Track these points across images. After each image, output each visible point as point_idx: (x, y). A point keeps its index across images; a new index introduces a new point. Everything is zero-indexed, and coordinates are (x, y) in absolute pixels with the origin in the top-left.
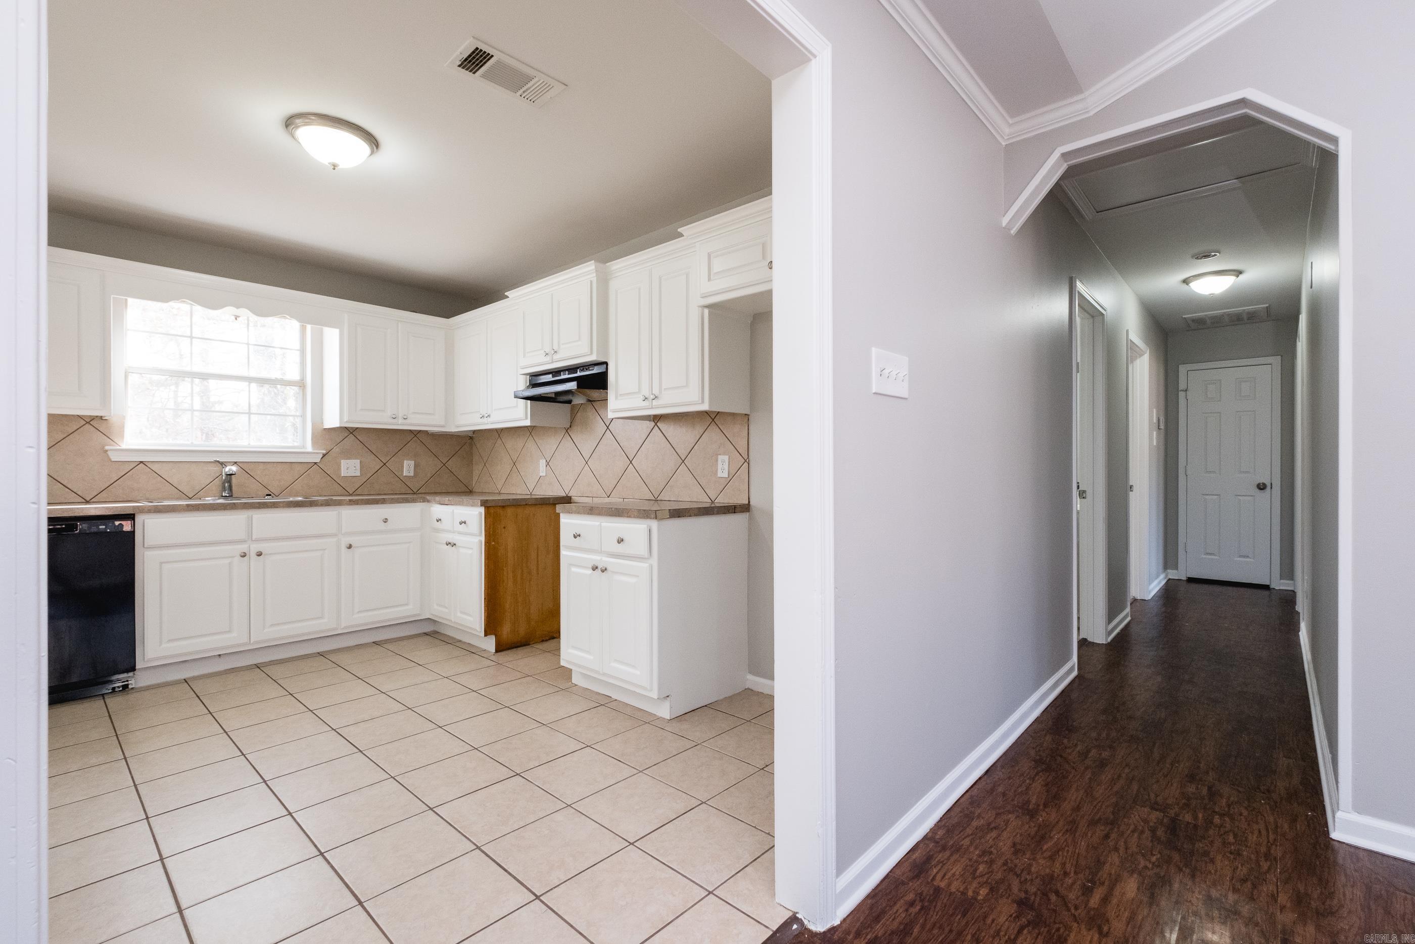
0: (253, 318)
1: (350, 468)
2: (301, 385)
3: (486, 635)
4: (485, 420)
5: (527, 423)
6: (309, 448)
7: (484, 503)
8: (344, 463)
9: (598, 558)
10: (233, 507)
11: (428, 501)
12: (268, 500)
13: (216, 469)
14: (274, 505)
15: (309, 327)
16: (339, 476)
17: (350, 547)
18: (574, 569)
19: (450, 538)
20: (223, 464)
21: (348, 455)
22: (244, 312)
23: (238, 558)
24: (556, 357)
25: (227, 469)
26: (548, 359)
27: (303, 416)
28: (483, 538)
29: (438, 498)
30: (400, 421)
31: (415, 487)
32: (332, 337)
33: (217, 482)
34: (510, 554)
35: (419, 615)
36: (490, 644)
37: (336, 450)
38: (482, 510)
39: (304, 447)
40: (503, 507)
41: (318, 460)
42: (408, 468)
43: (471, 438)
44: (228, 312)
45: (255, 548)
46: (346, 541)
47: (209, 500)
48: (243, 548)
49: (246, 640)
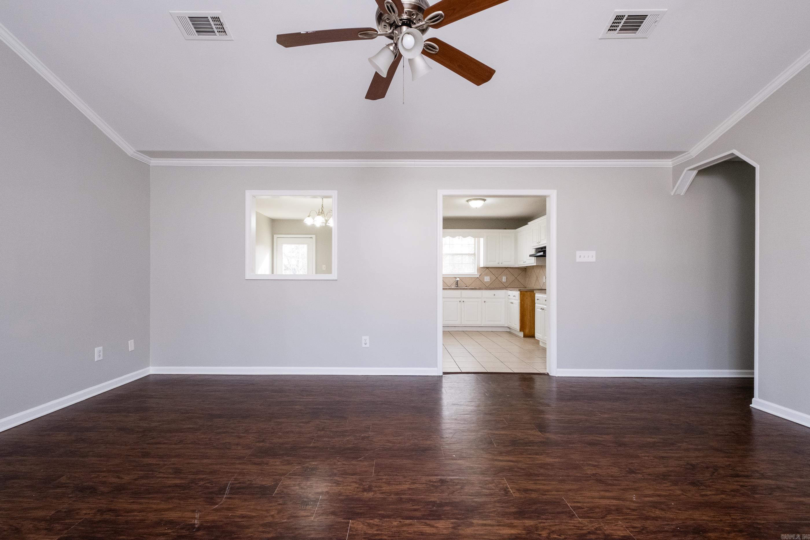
0: (463, 238)
1: (487, 279)
2: (474, 254)
3: (520, 331)
4: (525, 263)
5: (535, 264)
6: (476, 273)
7: (519, 290)
8: (485, 278)
9: (542, 306)
10: (458, 289)
11: (507, 290)
12: (466, 287)
13: (454, 279)
14: (467, 289)
15: (476, 239)
16: (484, 281)
17: (485, 302)
18: (538, 310)
19: (512, 301)
20: (456, 278)
21: (486, 275)
22: (461, 237)
23: (459, 302)
24: (540, 244)
25: (457, 279)
26: (538, 244)
27: (475, 264)
28: (519, 301)
29: (509, 289)
30: (500, 264)
31: (506, 285)
32: (482, 240)
33: (455, 283)
34: (529, 307)
35: (504, 325)
36: (521, 334)
37: (483, 274)
38: (519, 292)
39: (475, 273)
40: (526, 292)
41: (478, 277)
42: (504, 279)
43: (526, 268)
44: (457, 237)
45: (462, 300)
46: (484, 300)
47: (453, 287)
48: (460, 300)
49: (460, 324)
